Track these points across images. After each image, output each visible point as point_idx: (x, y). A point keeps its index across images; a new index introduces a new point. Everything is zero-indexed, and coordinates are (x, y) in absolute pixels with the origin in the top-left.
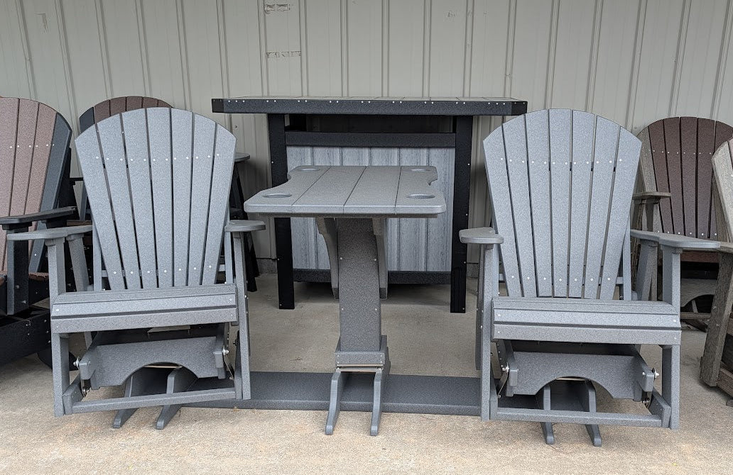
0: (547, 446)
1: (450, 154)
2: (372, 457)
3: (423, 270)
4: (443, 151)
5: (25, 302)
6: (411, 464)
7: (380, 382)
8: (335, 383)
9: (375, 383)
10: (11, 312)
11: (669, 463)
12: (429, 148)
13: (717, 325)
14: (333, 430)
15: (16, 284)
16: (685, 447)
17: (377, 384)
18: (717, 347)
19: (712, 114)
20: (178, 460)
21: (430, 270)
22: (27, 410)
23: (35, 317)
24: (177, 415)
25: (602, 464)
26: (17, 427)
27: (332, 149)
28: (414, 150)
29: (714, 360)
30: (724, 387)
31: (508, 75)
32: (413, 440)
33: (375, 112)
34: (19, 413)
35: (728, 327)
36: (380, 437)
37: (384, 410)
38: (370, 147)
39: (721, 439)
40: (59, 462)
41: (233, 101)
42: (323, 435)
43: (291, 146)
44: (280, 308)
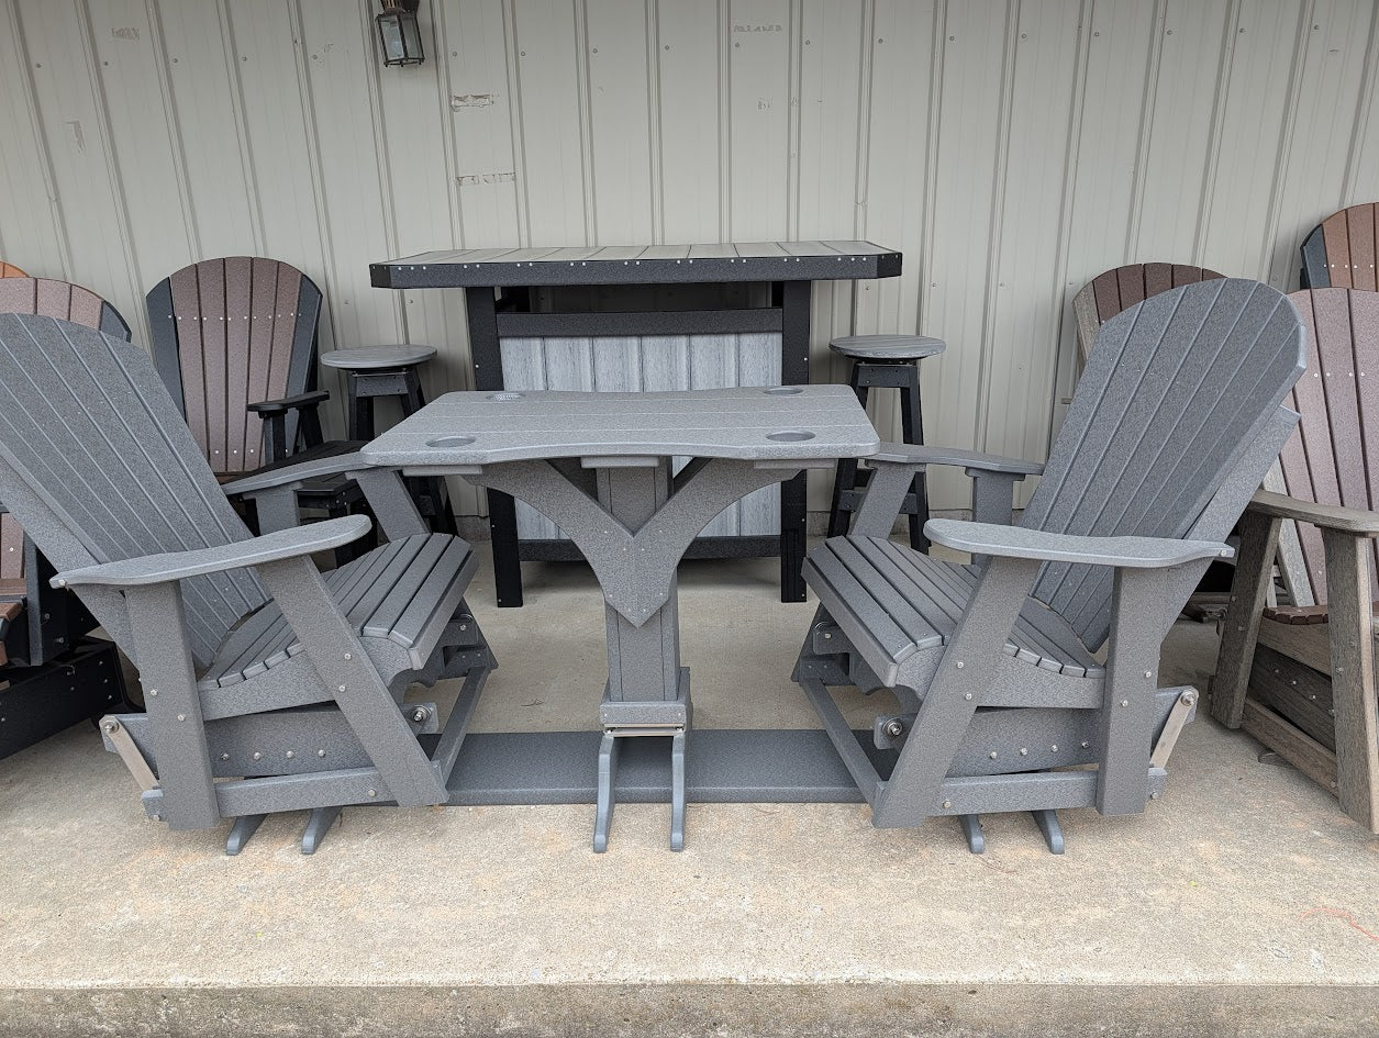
0: (972, 856)
1: (774, 342)
2: (677, 895)
3: (734, 533)
4: (763, 338)
5: (61, 640)
6: (747, 905)
7: (682, 755)
8: (605, 759)
9: (674, 756)
10: (37, 661)
11: (1182, 881)
12: (738, 333)
13: (1240, 628)
14: (607, 842)
15: (43, 612)
16: (1204, 847)
17: (678, 757)
18: (1242, 665)
19: (1194, 257)
20: (342, 915)
21: (746, 533)
22: (76, 826)
23: (83, 657)
24: (336, 824)
25: (1071, 890)
26: (59, 861)
27: (575, 341)
28: (714, 339)
29: (1235, 686)
30: (1256, 732)
31: (860, 203)
32: (744, 858)
33: (649, 280)
34: (61, 831)
35: (1261, 632)
36: (687, 853)
37: (690, 799)
38: (640, 336)
39: (1262, 829)
40: (132, 929)
41: (406, 268)
42: (589, 852)
43: (507, 337)
44: (500, 605)
